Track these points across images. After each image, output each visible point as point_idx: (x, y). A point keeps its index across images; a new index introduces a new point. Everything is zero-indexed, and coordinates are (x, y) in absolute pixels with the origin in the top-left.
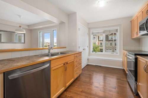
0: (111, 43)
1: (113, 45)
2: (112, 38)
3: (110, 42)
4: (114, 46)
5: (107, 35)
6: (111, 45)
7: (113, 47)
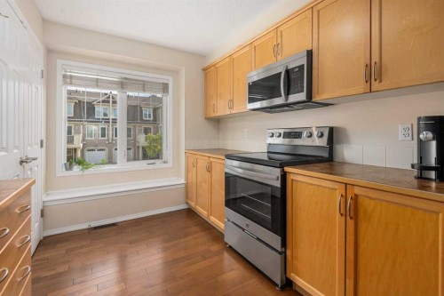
0: (103, 129)
1: (111, 137)
2: (105, 115)
3: (100, 127)
4: (112, 140)
5: (90, 103)
6: (103, 135)
7: (108, 140)
